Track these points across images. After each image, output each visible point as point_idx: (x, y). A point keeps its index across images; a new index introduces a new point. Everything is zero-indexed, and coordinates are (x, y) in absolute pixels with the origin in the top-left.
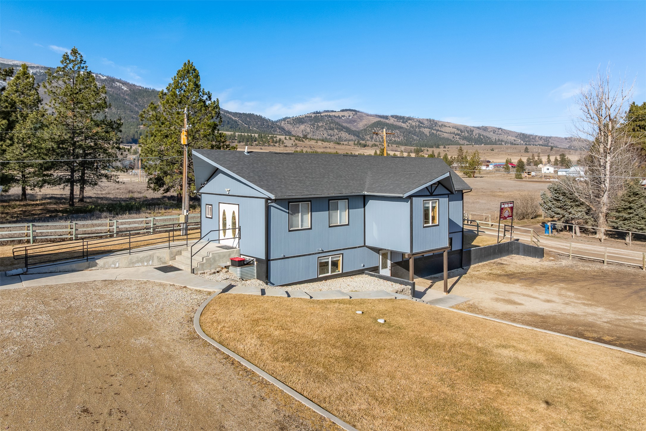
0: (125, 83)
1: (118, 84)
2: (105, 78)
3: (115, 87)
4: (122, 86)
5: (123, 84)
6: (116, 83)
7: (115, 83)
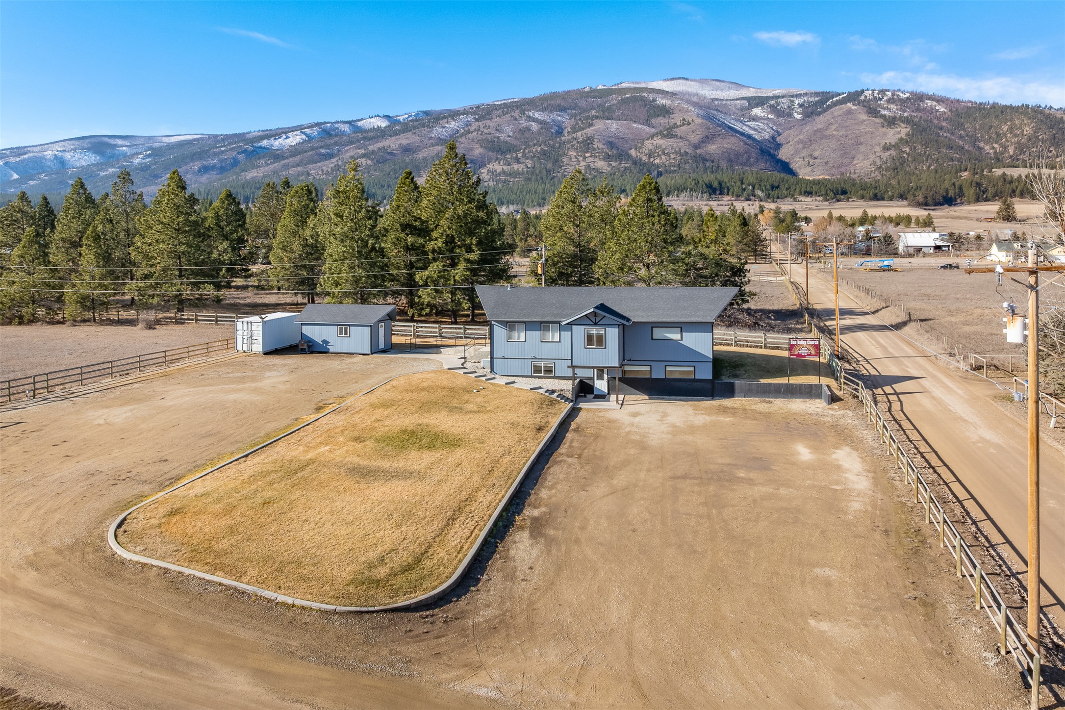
0: (940, 100)
1: (929, 102)
2: (907, 95)
3: (924, 109)
4: (935, 106)
5: (938, 101)
6: (927, 101)
7: (924, 101)
